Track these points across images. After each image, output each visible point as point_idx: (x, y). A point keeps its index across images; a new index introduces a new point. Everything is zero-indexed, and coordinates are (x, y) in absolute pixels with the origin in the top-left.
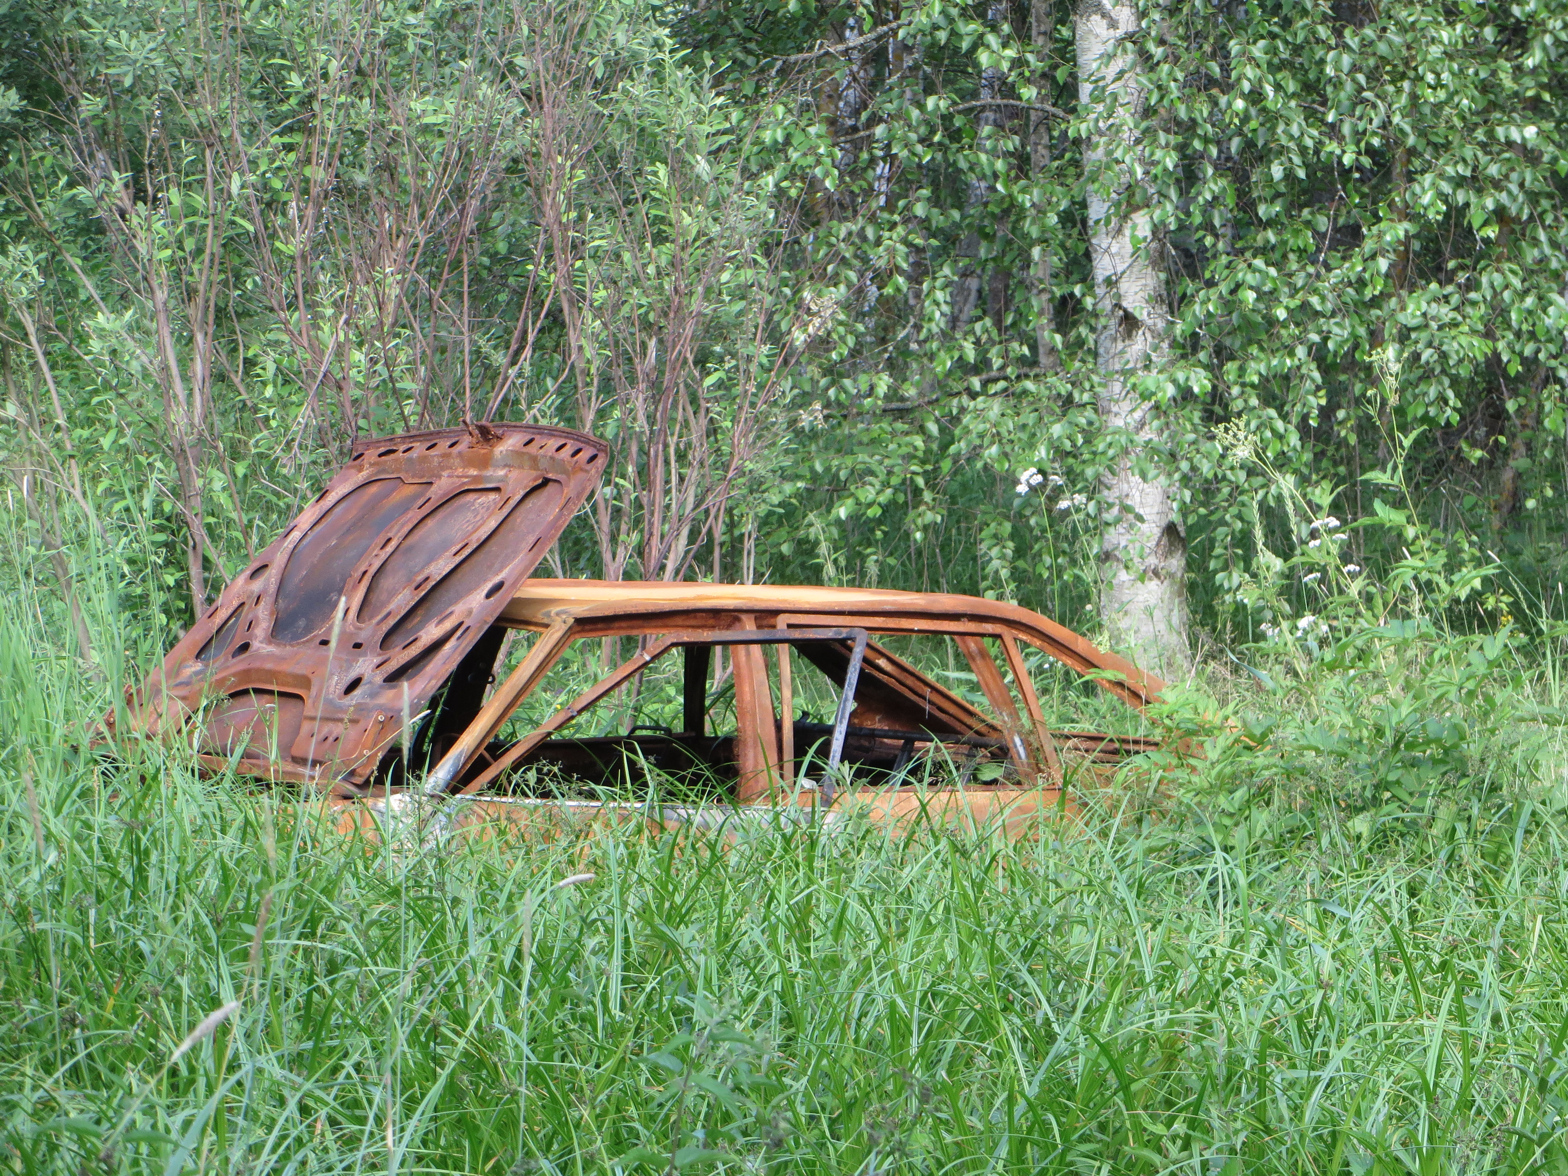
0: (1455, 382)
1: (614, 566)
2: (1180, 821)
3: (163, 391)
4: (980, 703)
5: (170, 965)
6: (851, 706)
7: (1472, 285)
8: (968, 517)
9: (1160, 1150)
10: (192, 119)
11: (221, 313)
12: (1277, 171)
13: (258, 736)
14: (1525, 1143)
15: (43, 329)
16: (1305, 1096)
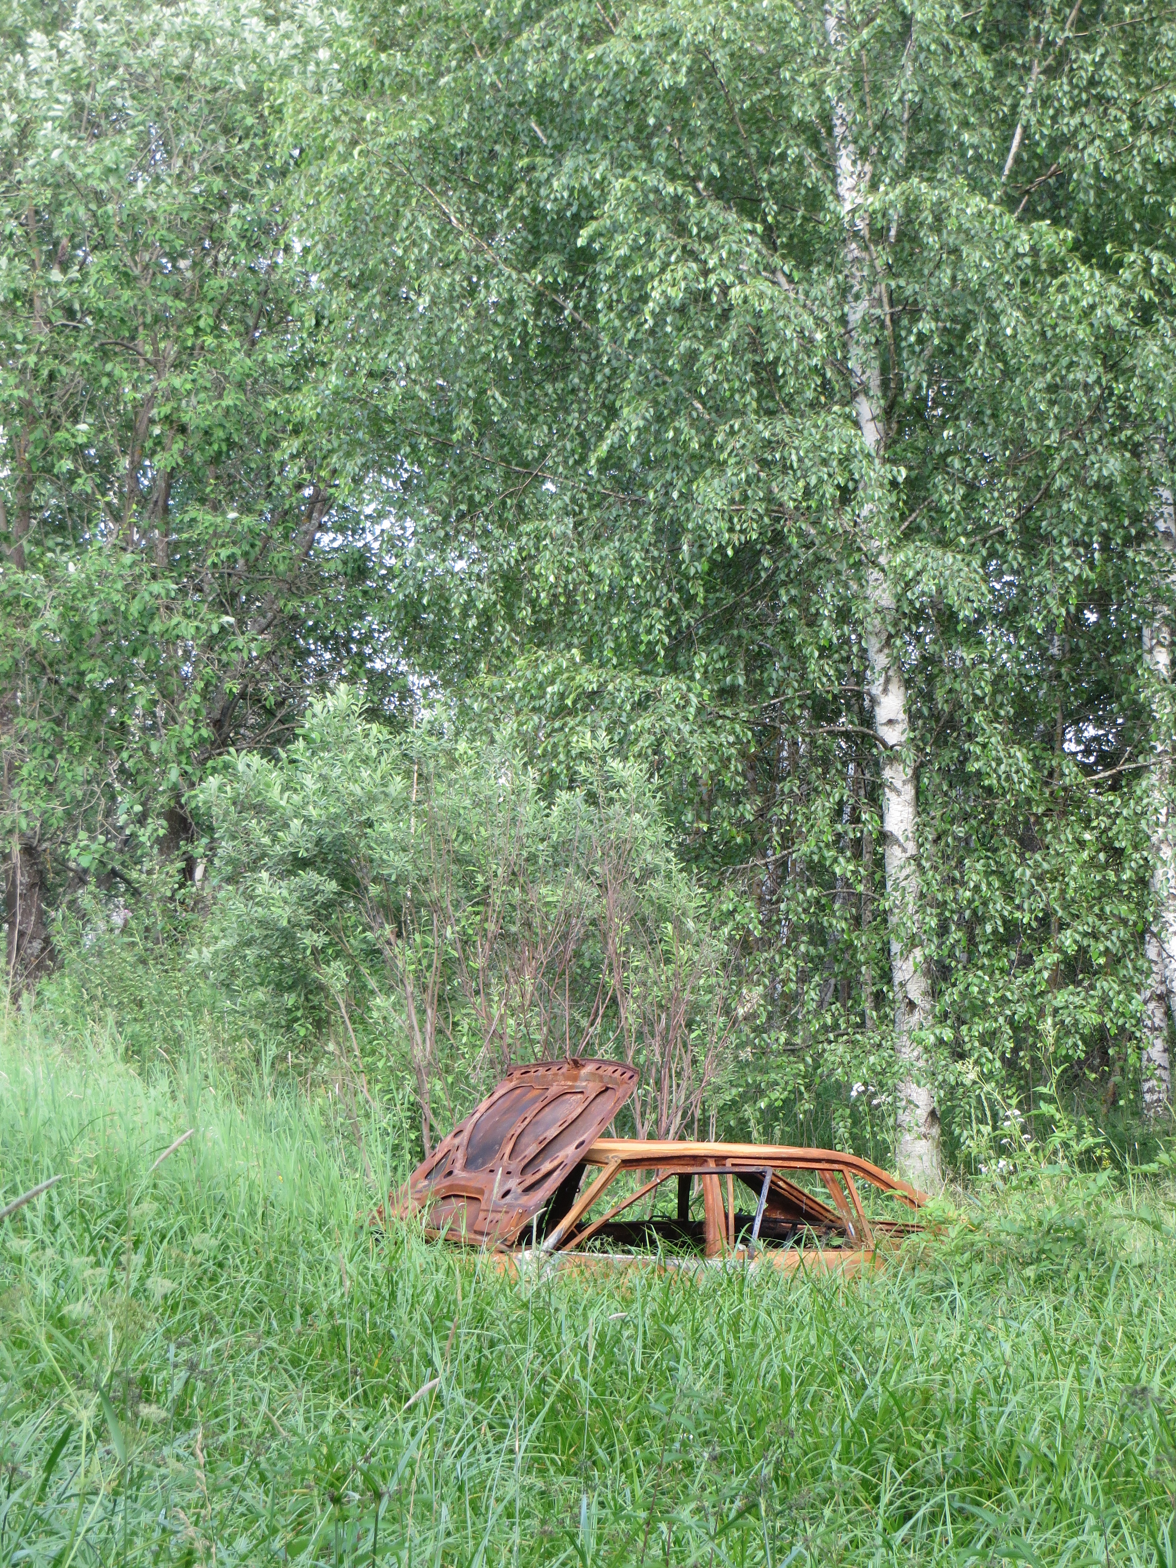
0: (1083, 1038)
1: (643, 1131)
2: (935, 1269)
3: (410, 1039)
4: (831, 1205)
5: (408, 1343)
6: (765, 1206)
7: (1092, 987)
8: (828, 1107)
9: (920, 1448)
10: (427, 897)
11: (441, 999)
12: (989, 928)
13: (456, 1221)
14: (1113, 1448)
15: (348, 1006)
16: (997, 1421)
